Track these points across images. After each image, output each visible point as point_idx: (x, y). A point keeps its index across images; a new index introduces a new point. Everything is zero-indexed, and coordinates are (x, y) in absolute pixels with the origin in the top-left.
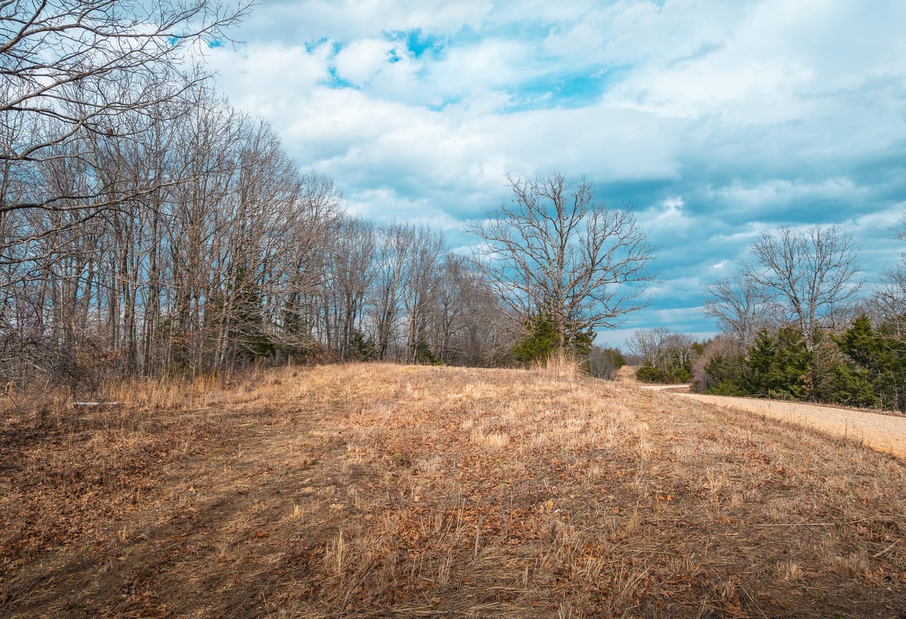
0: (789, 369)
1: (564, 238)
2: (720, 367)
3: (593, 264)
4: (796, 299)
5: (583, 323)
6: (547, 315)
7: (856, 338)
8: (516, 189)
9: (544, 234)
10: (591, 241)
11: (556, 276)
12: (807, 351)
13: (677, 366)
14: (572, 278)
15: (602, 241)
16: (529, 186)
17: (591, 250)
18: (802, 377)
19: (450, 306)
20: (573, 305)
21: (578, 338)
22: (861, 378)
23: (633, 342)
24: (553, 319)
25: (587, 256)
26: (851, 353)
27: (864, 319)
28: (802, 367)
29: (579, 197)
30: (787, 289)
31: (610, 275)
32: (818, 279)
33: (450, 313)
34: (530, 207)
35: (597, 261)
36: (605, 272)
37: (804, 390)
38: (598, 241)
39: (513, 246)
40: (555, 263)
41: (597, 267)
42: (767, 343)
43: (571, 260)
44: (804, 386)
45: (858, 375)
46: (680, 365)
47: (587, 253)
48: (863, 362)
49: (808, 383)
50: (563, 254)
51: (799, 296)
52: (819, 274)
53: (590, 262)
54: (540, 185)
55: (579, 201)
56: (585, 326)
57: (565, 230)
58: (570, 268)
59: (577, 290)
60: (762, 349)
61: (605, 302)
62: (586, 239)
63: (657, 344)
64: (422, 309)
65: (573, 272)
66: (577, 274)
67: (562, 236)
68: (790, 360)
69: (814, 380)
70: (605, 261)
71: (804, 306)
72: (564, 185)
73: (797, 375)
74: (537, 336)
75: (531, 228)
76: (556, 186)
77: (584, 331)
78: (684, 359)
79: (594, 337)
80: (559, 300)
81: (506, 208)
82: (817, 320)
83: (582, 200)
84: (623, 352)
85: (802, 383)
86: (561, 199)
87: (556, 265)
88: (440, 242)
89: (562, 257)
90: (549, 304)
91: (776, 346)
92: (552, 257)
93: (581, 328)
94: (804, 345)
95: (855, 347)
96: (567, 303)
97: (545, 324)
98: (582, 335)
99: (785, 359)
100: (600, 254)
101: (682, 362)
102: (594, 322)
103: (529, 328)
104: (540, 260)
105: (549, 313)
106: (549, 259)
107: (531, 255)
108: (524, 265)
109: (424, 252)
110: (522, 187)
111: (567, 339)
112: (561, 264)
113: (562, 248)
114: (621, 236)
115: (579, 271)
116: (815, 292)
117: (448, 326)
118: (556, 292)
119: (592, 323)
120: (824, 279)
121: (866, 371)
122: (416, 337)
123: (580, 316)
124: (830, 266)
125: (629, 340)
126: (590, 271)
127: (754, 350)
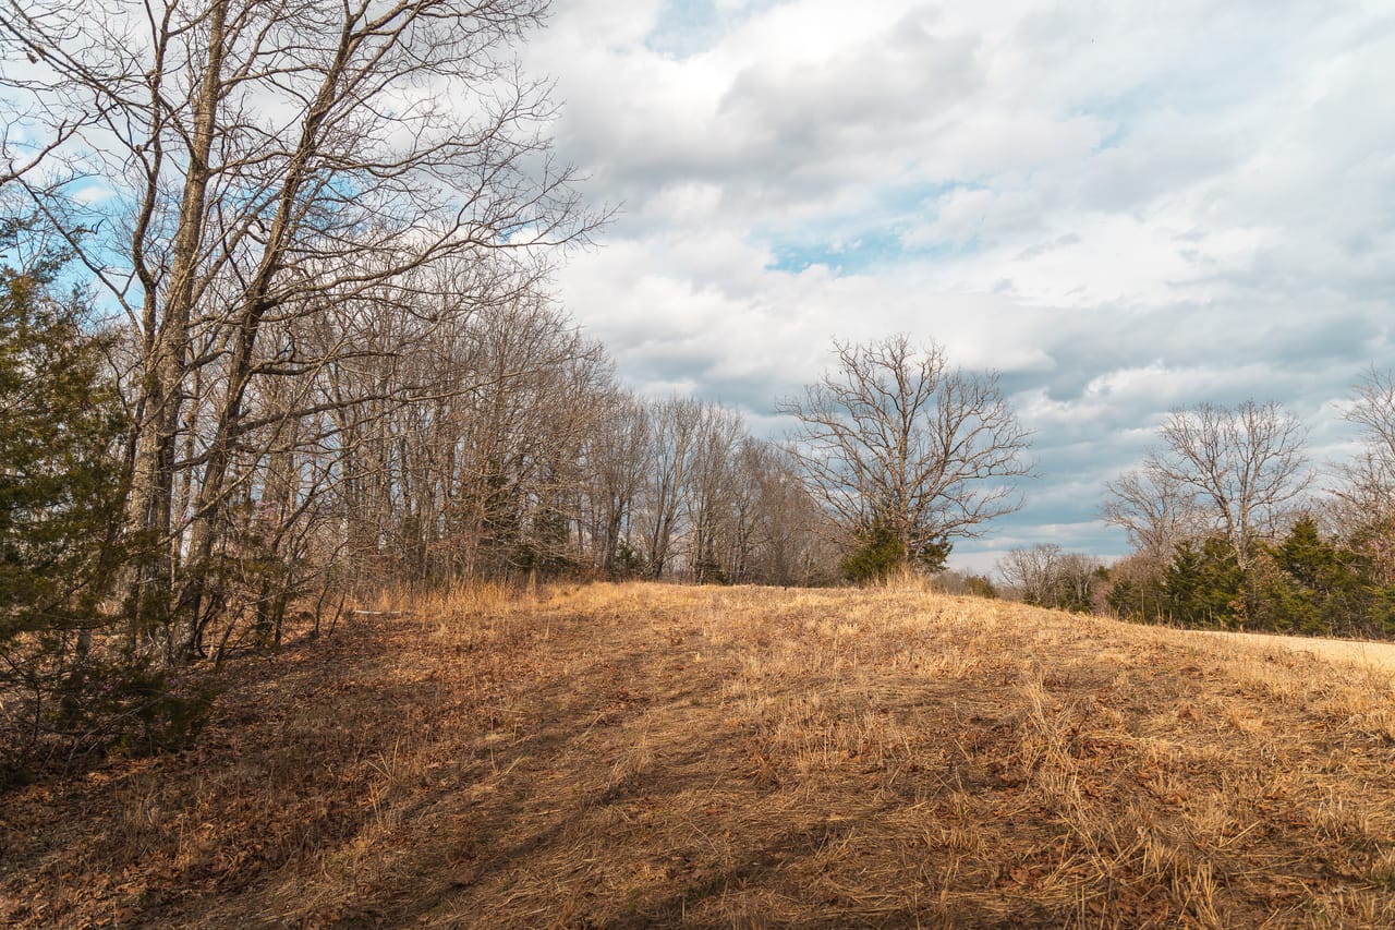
0: (1216, 593)
1: (908, 420)
2: (1127, 595)
3: (946, 453)
4: (1222, 498)
5: (934, 532)
6: (886, 521)
7: (1297, 548)
8: (844, 356)
9: (881, 415)
10: (944, 424)
11: (898, 469)
12: (1239, 568)
13: (1073, 601)
14: (919, 473)
15: (958, 424)
16: (861, 353)
17: (944, 435)
18: (1231, 604)
19: (747, 511)
20: (920, 507)
21: (927, 552)
22: (1304, 601)
23: (1008, 565)
24: (894, 526)
25: (938, 443)
26: (1291, 569)
27: (1309, 524)
28: (1234, 591)
29: (927, 367)
30: (1209, 485)
31: (968, 468)
32: (1251, 473)
33: (749, 521)
34: (862, 380)
35: (952, 449)
36: (962, 464)
37: (1235, 620)
38: (953, 423)
39: (840, 430)
40: (896, 452)
41: (952, 458)
42: (1189, 560)
43: (917, 447)
44: (1234, 616)
45: (1301, 598)
46: (1077, 598)
47: (938, 438)
48: (1308, 580)
49: (1241, 611)
50: (906, 440)
51: (1227, 495)
52: (1252, 465)
53: (943, 450)
54: (876, 350)
55: (927, 372)
56: (937, 535)
57: (910, 408)
58: (917, 459)
59: (926, 487)
60: (1182, 568)
61: (963, 503)
62: (936, 421)
63: (1043, 568)
64: (710, 515)
65: (921, 464)
66: (925, 467)
67: (905, 417)
68: (1216, 582)
69: (1249, 606)
70: (962, 450)
71: (1234, 508)
72: (907, 351)
73: (1226, 601)
74: (873, 547)
75: (864, 406)
76: (898, 352)
77: (936, 542)
78: (1083, 589)
79: (949, 550)
80: (901, 500)
81: (830, 380)
82: (1252, 527)
83: (931, 370)
84: (994, 582)
85: (1233, 611)
86: (904, 369)
87: (897, 455)
88: (736, 423)
89: (906, 445)
90: (888, 506)
91: (1202, 563)
92: (892, 444)
93: (931, 538)
94: (1234, 561)
95: (1296, 561)
96: (913, 503)
97: (883, 532)
98: (932, 546)
99: (1210, 581)
100: (956, 440)
101: (1080, 595)
102: (948, 530)
103: (862, 538)
104: (877, 449)
105: (888, 518)
106: (888, 446)
107: (864, 442)
108: (855, 454)
109: (715, 438)
110: (851, 354)
111: (912, 552)
112: (904, 453)
113: (906, 432)
114: (984, 416)
115: (928, 462)
116: (1248, 488)
117: (745, 538)
118: (898, 491)
119: (946, 531)
120: (1261, 472)
121: (1311, 592)
122: (703, 553)
123: (929, 521)
124: (1268, 455)
125: (1002, 563)
126: (943, 463)
127: (1171, 569)
